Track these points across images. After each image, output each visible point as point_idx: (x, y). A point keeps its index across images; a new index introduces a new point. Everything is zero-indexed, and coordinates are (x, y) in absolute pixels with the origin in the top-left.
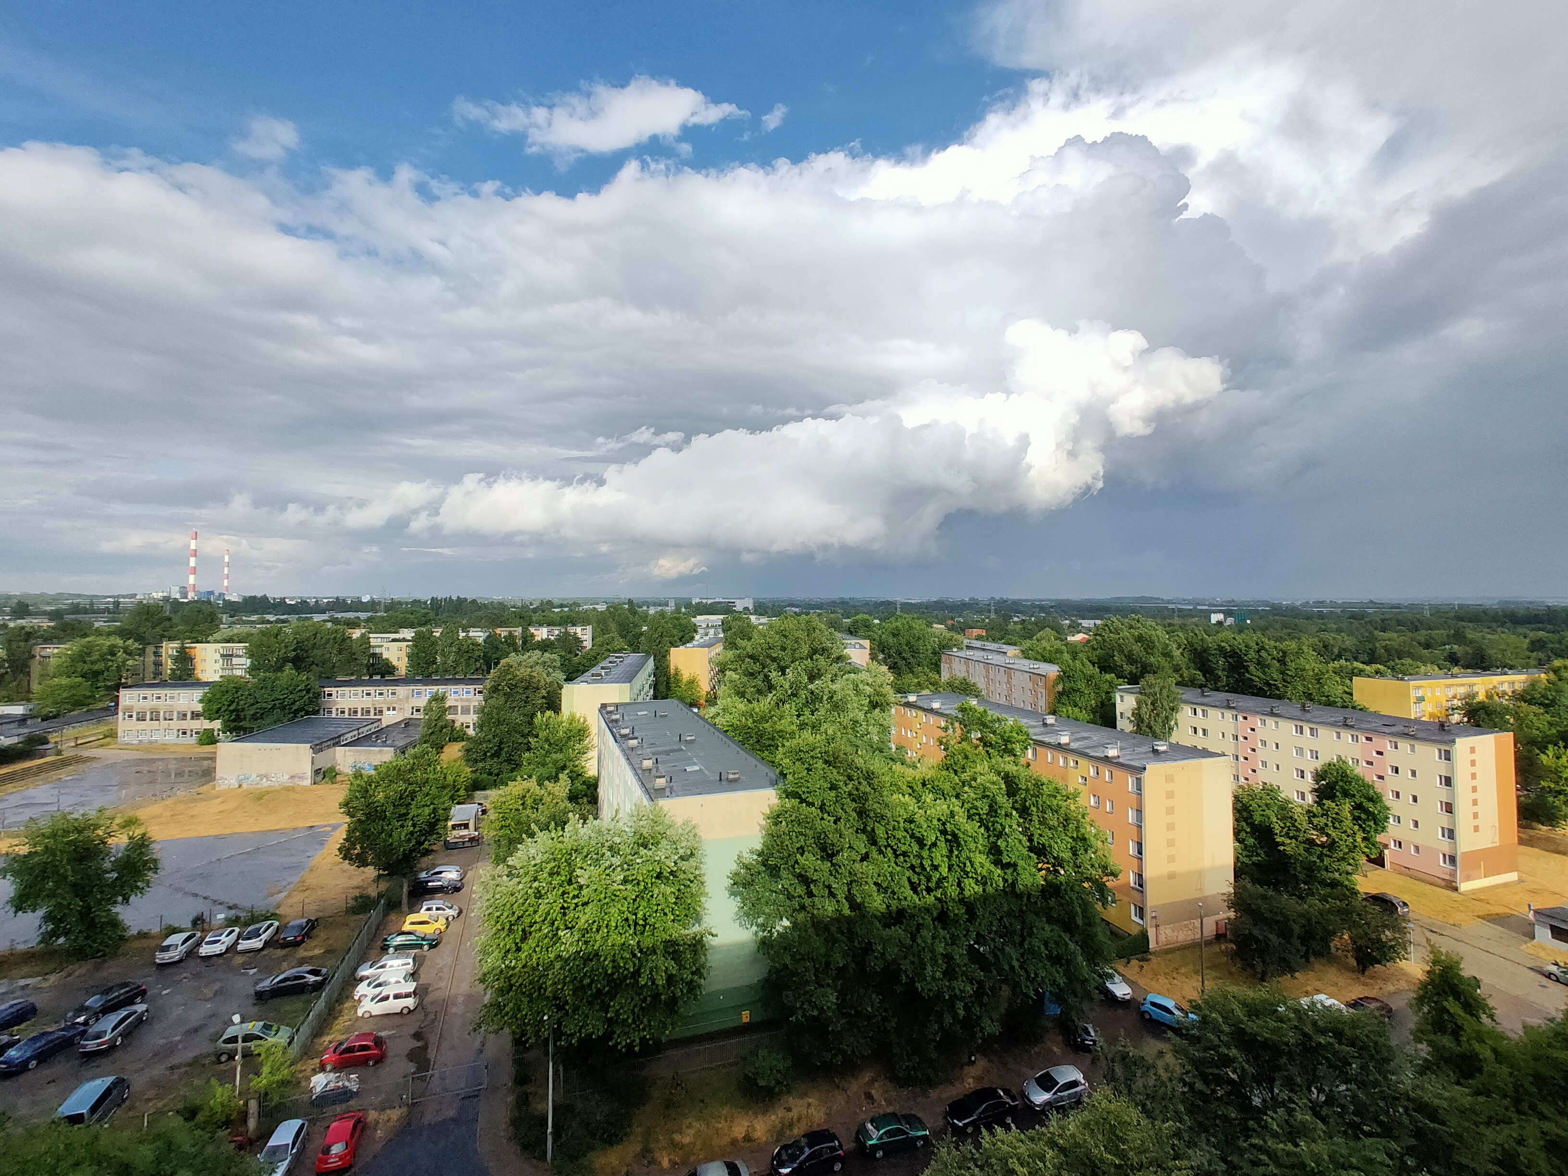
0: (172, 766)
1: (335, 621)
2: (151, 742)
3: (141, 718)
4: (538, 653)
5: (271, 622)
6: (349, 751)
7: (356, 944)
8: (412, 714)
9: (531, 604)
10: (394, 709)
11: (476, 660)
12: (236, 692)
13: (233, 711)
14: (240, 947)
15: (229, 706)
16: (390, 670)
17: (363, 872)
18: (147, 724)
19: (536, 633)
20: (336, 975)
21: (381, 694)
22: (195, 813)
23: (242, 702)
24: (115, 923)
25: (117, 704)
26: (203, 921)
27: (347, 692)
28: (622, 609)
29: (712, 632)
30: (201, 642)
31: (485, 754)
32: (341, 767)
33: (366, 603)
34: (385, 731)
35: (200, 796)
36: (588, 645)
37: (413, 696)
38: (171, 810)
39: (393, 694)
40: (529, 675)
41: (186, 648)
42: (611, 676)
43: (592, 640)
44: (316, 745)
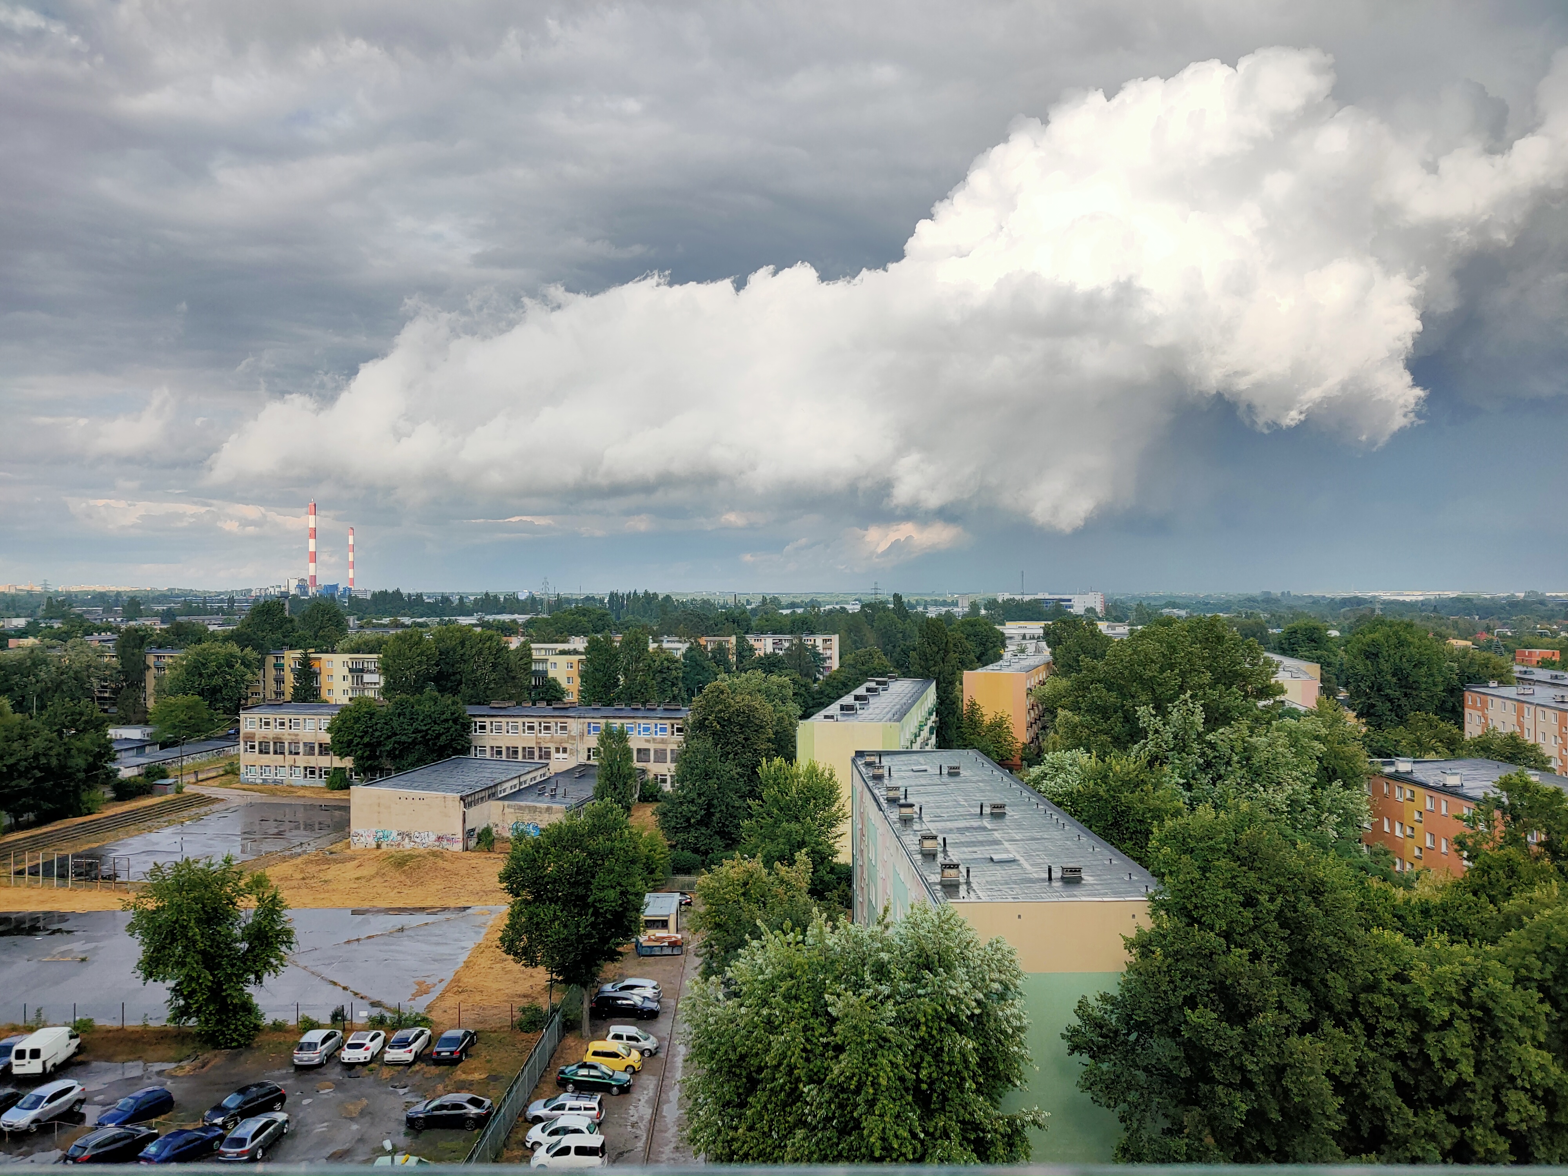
0: (300, 816)
1: (484, 625)
2: (275, 782)
3: (263, 751)
4: (760, 674)
5: (407, 626)
6: (508, 806)
7: (525, 1073)
8: (589, 758)
9: (749, 603)
10: (565, 750)
11: (673, 684)
12: (369, 719)
13: (366, 745)
14: (387, 1057)
15: (362, 737)
16: (558, 695)
17: (531, 976)
18: (271, 759)
19: (756, 644)
20: (503, 1110)
21: (547, 728)
22: (328, 877)
23: (377, 734)
24: (248, 1008)
25: (238, 733)
26: (344, 1019)
27: (504, 725)
28: (885, 609)
29: (1031, 646)
30: (327, 652)
31: (688, 820)
32: (500, 829)
33: (524, 602)
34: (554, 781)
35: (333, 856)
36: (835, 664)
37: (589, 732)
38: (302, 871)
39: (563, 728)
40: (748, 706)
41: (310, 659)
42: (871, 710)
43: (841, 657)
44: (468, 796)
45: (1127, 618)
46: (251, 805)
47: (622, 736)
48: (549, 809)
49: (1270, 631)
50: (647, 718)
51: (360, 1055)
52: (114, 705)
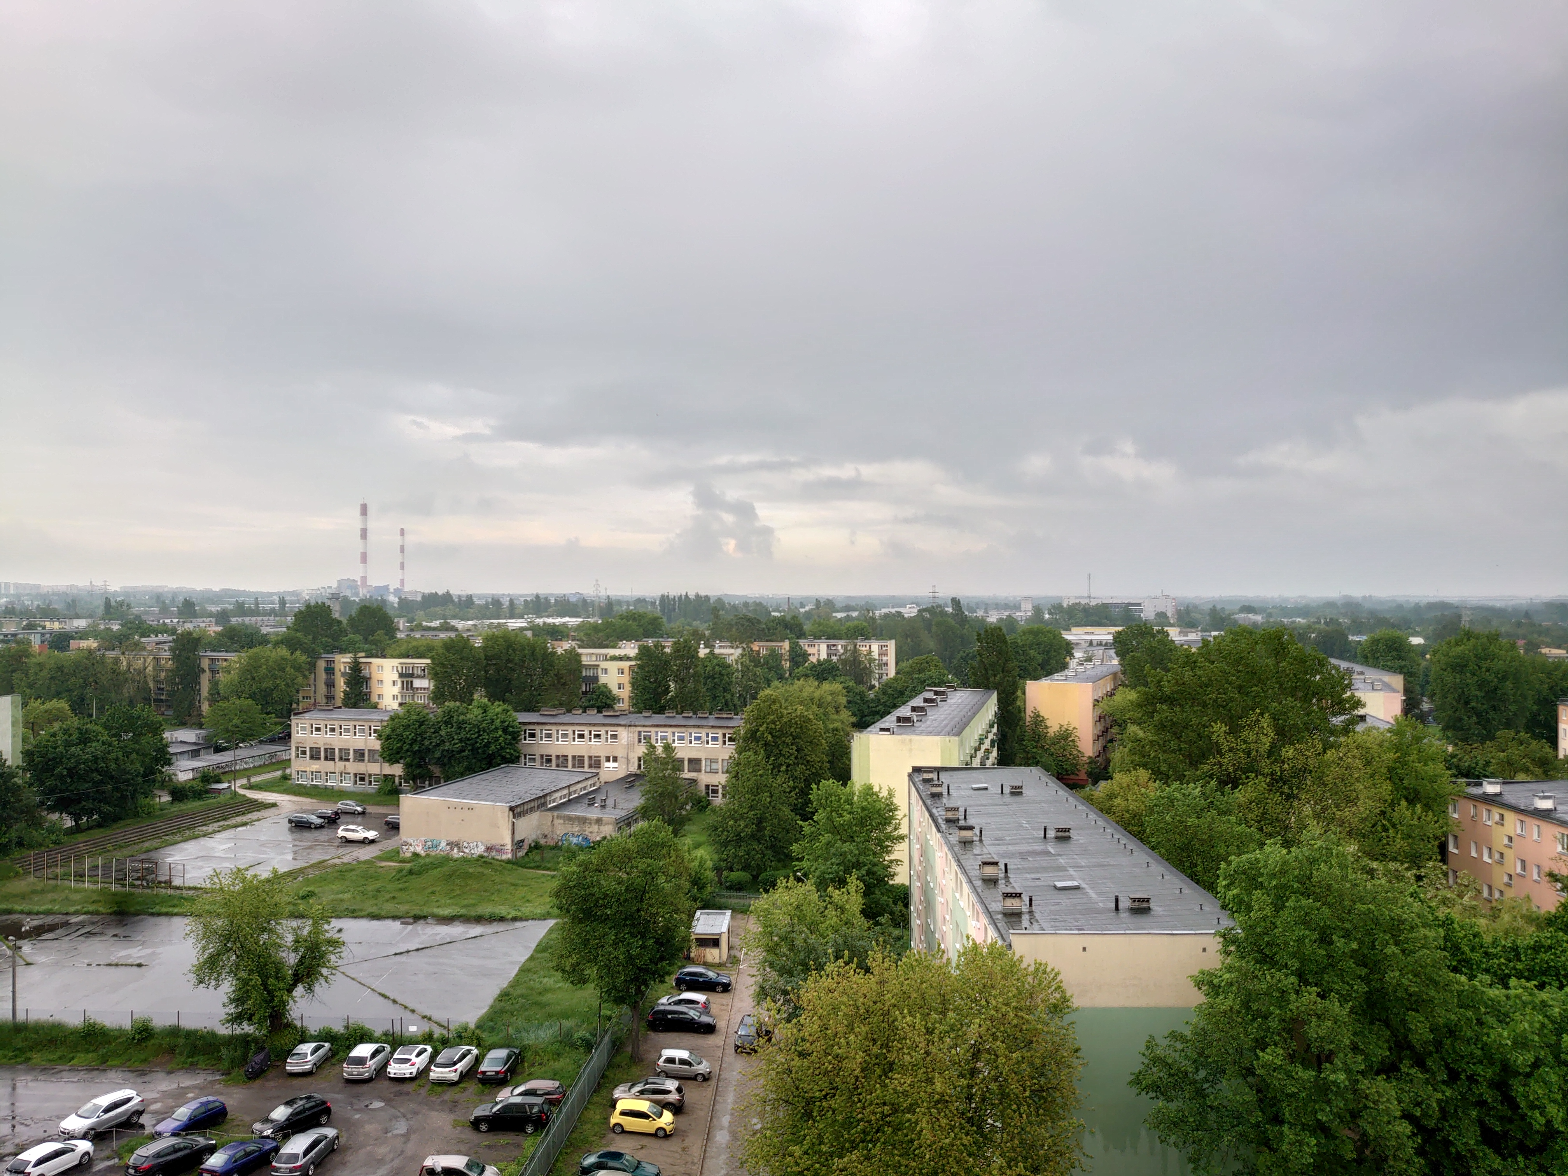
1: (534, 628)
2: (326, 788)
3: (315, 757)
4: (812, 682)
5: (458, 631)
6: (557, 817)
8: (639, 767)
9: (802, 605)
10: (615, 759)
11: (725, 692)
12: (420, 726)
13: (415, 753)
14: (433, 1075)
15: (412, 745)
16: (608, 701)
17: (581, 992)
18: (321, 765)
19: (810, 650)
21: (598, 736)
23: (426, 742)
25: (290, 737)
27: (554, 732)
28: (943, 613)
29: (1098, 654)
30: (377, 657)
31: (738, 835)
32: (549, 840)
33: (575, 603)
34: (603, 791)
36: (891, 671)
37: (639, 741)
39: (614, 737)
40: (801, 717)
41: (359, 663)
42: (928, 722)
43: (897, 664)
44: (517, 806)
45: (1199, 623)
49: (1351, 638)
50: (698, 726)
51: (406, 1070)
52: (169, 707)
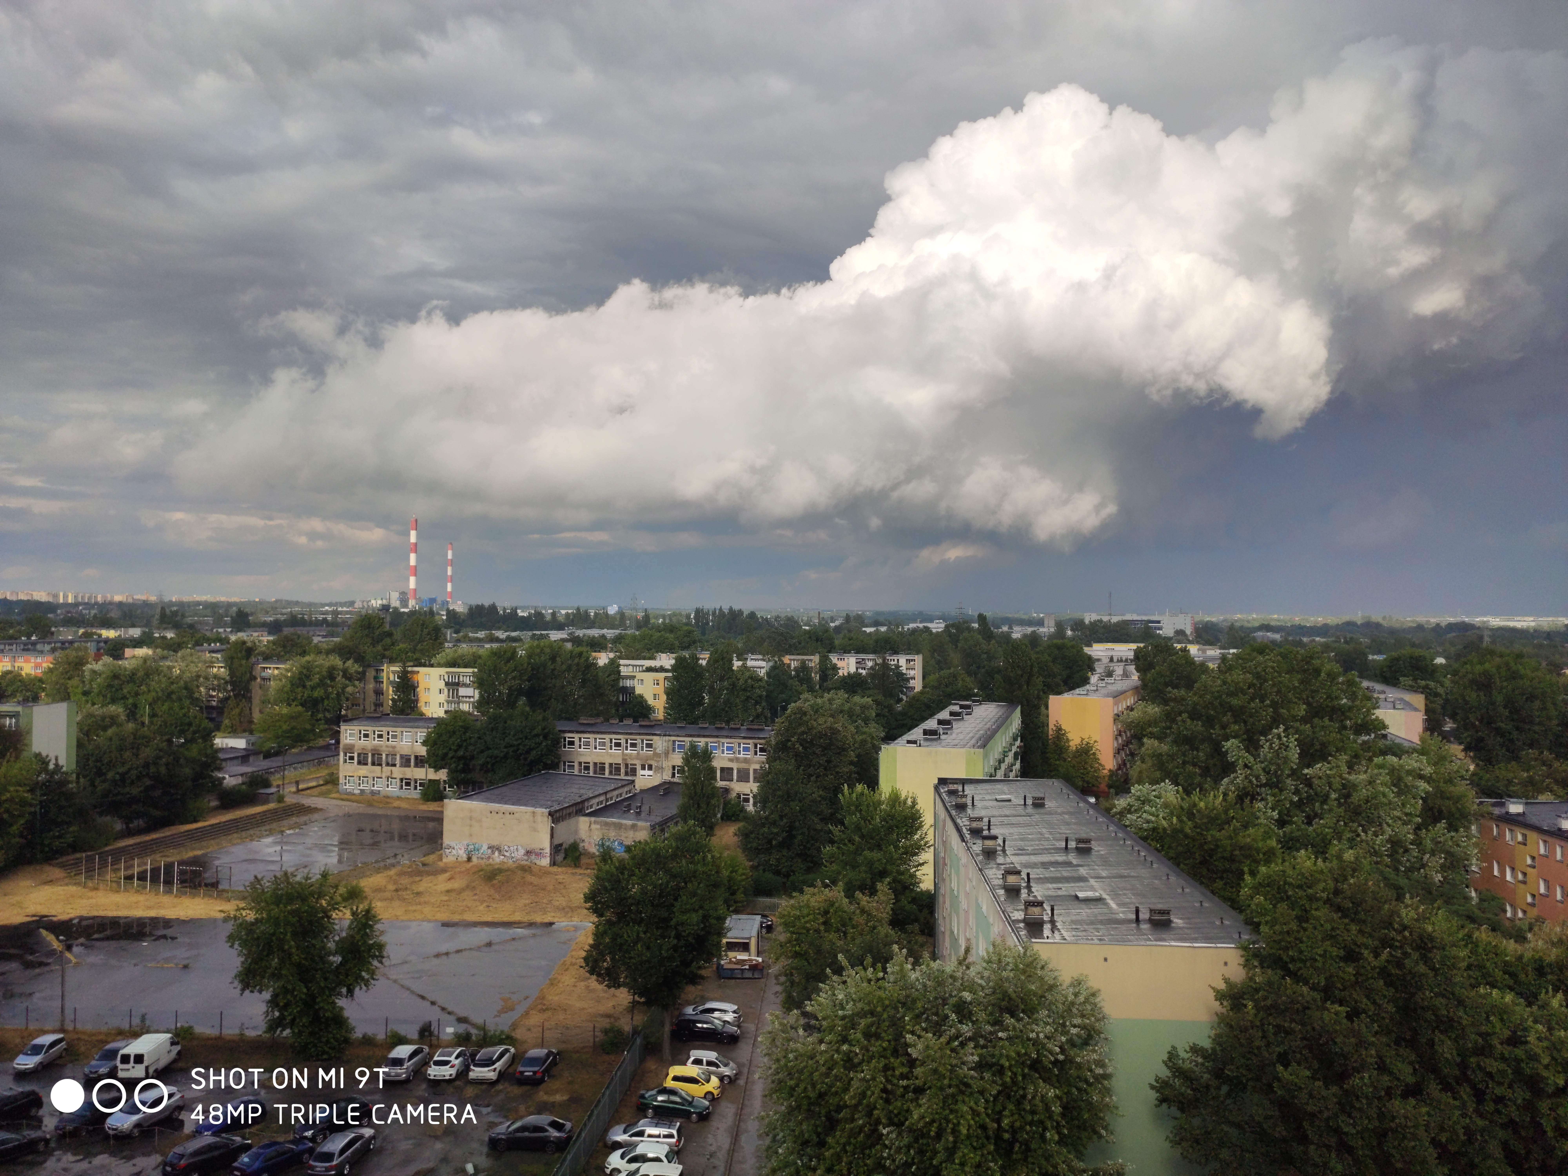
0: (396, 826)
1: (574, 640)
2: (373, 793)
3: (362, 762)
4: (842, 694)
5: (502, 641)
6: (595, 823)
7: (606, 1096)
8: (673, 775)
9: (833, 620)
10: (650, 768)
11: (757, 703)
12: (465, 733)
13: (460, 758)
14: (472, 1075)
15: (456, 751)
16: (645, 712)
17: (614, 996)
18: (369, 770)
19: (840, 664)
20: (583, 1135)
21: (633, 745)
22: (421, 889)
23: (471, 748)
24: (339, 1021)
25: (339, 743)
26: (431, 1034)
27: (592, 741)
28: (969, 629)
29: (1119, 670)
30: (424, 666)
31: (769, 842)
32: (586, 845)
33: (613, 617)
34: (639, 798)
35: (427, 868)
36: (917, 684)
37: (674, 750)
38: (395, 882)
39: (649, 746)
40: (831, 728)
41: (408, 672)
42: (954, 736)
43: (924, 678)
44: (556, 811)
45: (1218, 640)
46: (349, 815)
47: (706, 756)
48: (634, 827)
49: (1370, 657)
50: (731, 737)
51: (445, 1073)
52: (221, 714)
